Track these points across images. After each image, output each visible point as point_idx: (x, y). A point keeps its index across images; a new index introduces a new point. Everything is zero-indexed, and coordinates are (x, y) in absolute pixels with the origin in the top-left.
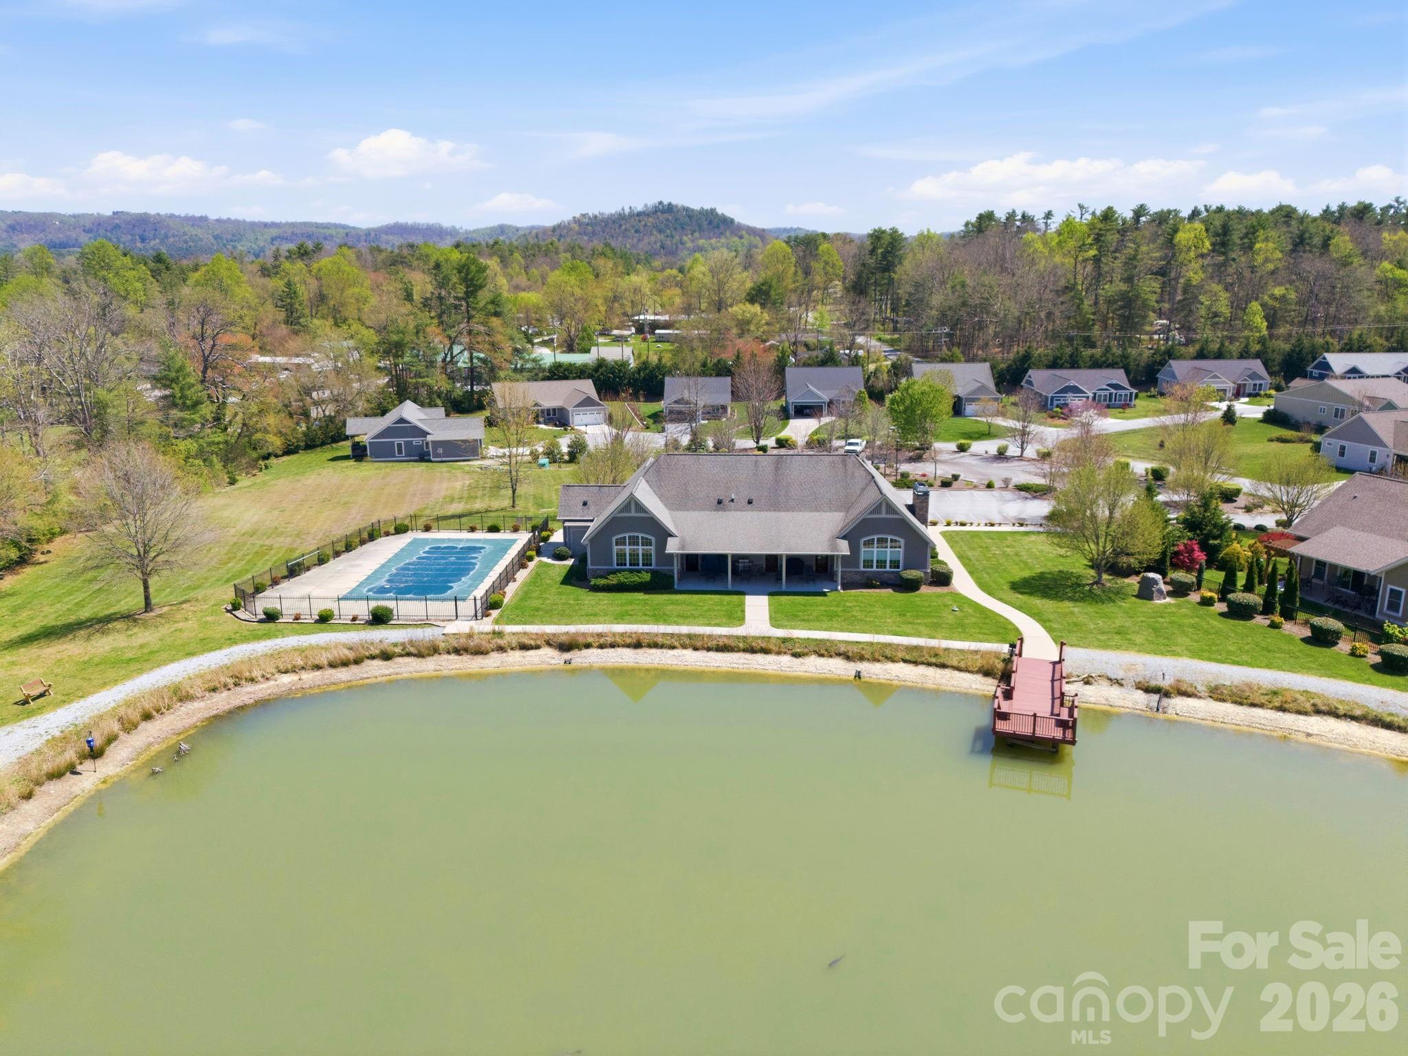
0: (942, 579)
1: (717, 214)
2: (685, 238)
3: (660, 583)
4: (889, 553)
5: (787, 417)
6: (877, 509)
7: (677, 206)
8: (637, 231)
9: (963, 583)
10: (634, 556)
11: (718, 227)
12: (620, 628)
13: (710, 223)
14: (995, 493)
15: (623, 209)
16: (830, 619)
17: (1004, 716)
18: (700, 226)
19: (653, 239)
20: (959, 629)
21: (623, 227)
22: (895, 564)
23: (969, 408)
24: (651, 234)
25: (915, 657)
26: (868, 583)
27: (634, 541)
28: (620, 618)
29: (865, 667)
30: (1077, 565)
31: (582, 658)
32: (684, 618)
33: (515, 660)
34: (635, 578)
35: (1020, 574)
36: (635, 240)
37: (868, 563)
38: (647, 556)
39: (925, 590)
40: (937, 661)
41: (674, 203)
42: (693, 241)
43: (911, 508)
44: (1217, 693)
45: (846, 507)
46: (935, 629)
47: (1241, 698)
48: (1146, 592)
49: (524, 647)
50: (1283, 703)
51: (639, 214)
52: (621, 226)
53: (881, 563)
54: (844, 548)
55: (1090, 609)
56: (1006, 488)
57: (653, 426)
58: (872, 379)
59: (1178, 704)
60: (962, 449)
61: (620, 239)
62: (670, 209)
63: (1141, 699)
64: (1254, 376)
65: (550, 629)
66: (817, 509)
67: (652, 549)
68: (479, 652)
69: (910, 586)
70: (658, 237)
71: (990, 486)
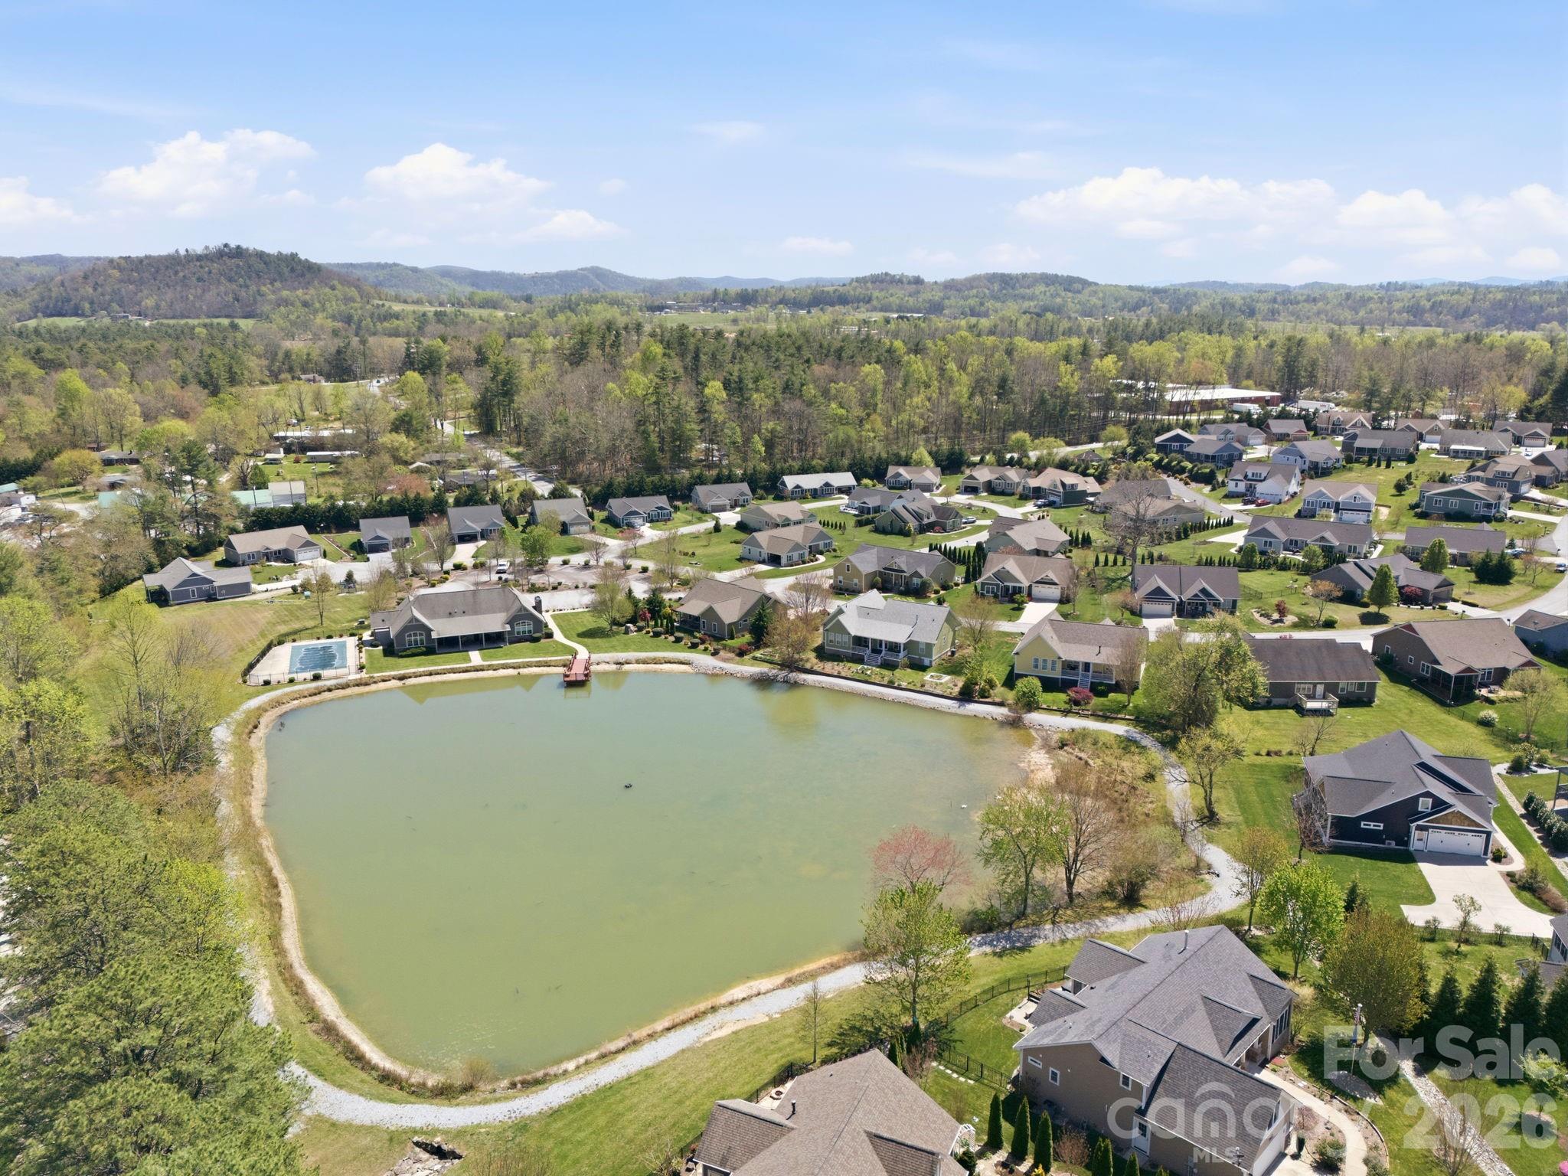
0: (550, 635)
1: (300, 260)
2: (263, 289)
3: (430, 651)
4: (527, 628)
5: (454, 544)
6: (520, 610)
7: (247, 249)
8: (199, 279)
9: (558, 636)
10: (416, 641)
11: (303, 275)
12: (421, 669)
13: (293, 270)
14: (579, 591)
15: (177, 251)
16: (506, 656)
17: (568, 676)
18: (280, 274)
19: (222, 289)
20: (555, 653)
21: (181, 274)
22: (530, 631)
23: (572, 530)
24: (219, 283)
25: (539, 665)
26: (520, 640)
27: (415, 635)
28: (419, 666)
29: (521, 671)
30: (603, 623)
31: (409, 682)
32: (445, 663)
33: (382, 685)
34: (419, 650)
35: (581, 630)
36: (199, 291)
37: (519, 633)
38: (421, 640)
39: (543, 641)
40: (547, 665)
41: (244, 246)
42: (274, 292)
43: (534, 607)
44: (638, 662)
45: (507, 610)
46: (546, 654)
47: (644, 662)
48: (627, 632)
49: (384, 681)
50: (656, 661)
51: (199, 258)
52: (176, 273)
53: (524, 632)
54: (508, 628)
55: (604, 640)
56: (584, 588)
57: (358, 557)
58: (508, 505)
59: (626, 667)
60: (565, 563)
61: (179, 288)
62: (239, 252)
63: (614, 667)
64: (742, 494)
65: (393, 673)
66: (494, 612)
67: (424, 637)
68: (367, 684)
69: (537, 640)
70: (226, 286)
71: (577, 587)
